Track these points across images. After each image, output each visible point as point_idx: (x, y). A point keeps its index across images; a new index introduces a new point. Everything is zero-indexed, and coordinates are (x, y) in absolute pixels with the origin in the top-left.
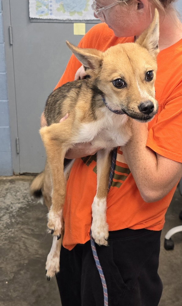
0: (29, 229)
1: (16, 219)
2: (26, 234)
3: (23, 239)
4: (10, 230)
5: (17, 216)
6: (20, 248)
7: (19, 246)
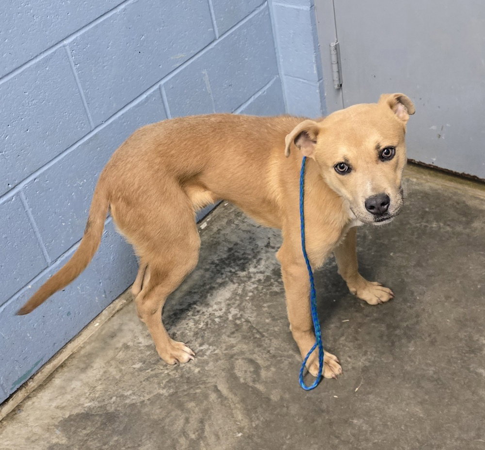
0: (251, 361)
1: (242, 309)
2: (232, 378)
3: (213, 396)
4: (205, 347)
5: (252, 299)
6: (184, 433)
7: (187, 420)
